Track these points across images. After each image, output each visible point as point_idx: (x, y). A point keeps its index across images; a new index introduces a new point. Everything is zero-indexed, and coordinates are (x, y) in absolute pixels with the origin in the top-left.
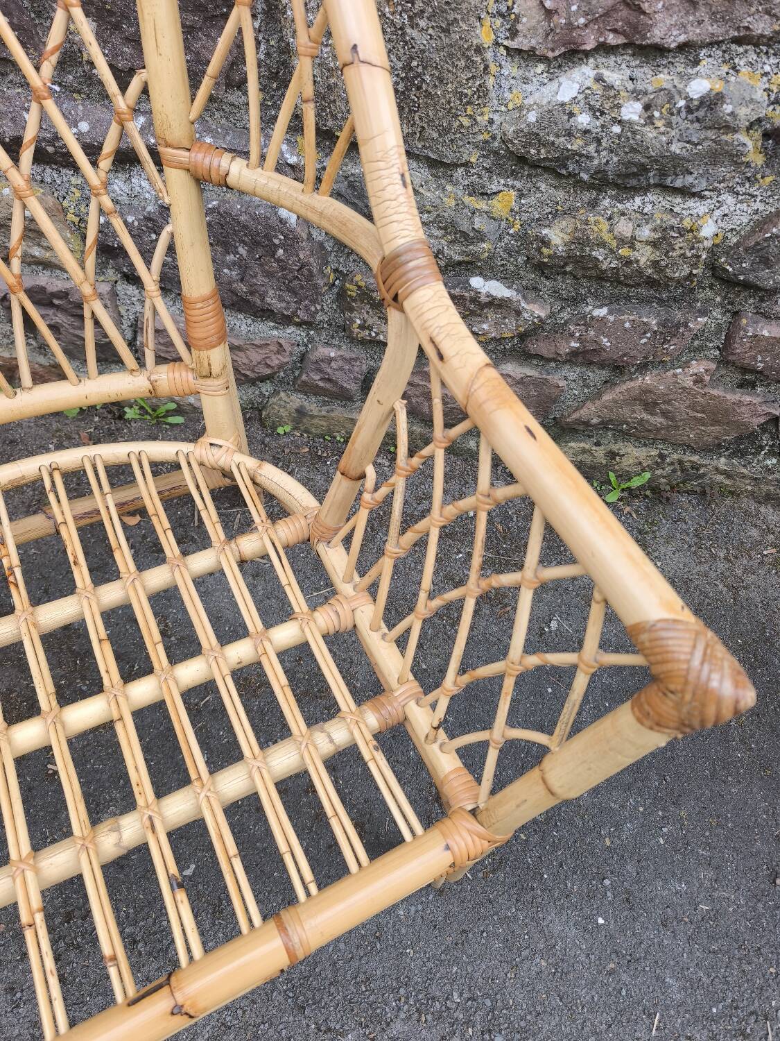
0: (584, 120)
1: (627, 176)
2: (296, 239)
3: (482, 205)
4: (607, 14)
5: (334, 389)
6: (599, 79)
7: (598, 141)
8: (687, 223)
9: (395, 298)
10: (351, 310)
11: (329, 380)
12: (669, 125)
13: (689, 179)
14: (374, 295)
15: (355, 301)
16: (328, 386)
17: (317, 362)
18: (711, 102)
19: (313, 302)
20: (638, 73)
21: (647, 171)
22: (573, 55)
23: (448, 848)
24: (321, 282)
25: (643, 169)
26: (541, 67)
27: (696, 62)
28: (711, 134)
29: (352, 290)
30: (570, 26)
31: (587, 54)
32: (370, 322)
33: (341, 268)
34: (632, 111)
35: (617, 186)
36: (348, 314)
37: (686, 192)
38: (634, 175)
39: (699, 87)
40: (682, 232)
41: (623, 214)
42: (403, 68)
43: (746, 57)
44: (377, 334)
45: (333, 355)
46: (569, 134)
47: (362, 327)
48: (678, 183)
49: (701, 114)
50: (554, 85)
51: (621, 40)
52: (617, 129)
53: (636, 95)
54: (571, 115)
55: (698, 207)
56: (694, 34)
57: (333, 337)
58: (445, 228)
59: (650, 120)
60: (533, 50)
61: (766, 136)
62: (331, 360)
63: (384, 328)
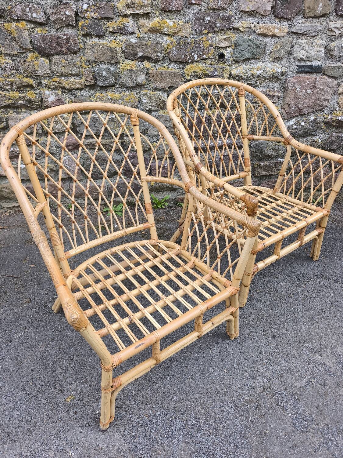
0: (295, 127)
1: (304, 134)
3: (279, 144)
4: (296, 111)
6: (296, 120)
7: (298, 130)
8: (316, 140)
9: (289, 143)
10: (255, 170)
12: (309, 124)
13: (314, 133)
18: (315, 120)
20: (302, 118)
21: (307, 132)
22: (292, 118)
25: (306, 132)
26: (286, 121)
27: (311, 115)
28: (316, 124)
29: (256, 166)
30: (291, 114)
31: (293, 117)
34: (303, 124)
35: (302, 136)
36: (255, 171)
37: (314, 135)
38: (305, 134)
39: (312, 118)
40: (315, 142)
41: (304, 141)
43: (318, 113)
46: (293, 129)
48: (313, 134)
49: (314, 122)
50: (289, 123)
51: (298, 114)
52: (301, 127)
53: (303, 121)
54: (293, 126)
55: (317, 137)
56: (309, 111)
58: (274, 149)
59: (306, 124)
60: (285, 118)
61: (325, 124)
63: (262, 172)
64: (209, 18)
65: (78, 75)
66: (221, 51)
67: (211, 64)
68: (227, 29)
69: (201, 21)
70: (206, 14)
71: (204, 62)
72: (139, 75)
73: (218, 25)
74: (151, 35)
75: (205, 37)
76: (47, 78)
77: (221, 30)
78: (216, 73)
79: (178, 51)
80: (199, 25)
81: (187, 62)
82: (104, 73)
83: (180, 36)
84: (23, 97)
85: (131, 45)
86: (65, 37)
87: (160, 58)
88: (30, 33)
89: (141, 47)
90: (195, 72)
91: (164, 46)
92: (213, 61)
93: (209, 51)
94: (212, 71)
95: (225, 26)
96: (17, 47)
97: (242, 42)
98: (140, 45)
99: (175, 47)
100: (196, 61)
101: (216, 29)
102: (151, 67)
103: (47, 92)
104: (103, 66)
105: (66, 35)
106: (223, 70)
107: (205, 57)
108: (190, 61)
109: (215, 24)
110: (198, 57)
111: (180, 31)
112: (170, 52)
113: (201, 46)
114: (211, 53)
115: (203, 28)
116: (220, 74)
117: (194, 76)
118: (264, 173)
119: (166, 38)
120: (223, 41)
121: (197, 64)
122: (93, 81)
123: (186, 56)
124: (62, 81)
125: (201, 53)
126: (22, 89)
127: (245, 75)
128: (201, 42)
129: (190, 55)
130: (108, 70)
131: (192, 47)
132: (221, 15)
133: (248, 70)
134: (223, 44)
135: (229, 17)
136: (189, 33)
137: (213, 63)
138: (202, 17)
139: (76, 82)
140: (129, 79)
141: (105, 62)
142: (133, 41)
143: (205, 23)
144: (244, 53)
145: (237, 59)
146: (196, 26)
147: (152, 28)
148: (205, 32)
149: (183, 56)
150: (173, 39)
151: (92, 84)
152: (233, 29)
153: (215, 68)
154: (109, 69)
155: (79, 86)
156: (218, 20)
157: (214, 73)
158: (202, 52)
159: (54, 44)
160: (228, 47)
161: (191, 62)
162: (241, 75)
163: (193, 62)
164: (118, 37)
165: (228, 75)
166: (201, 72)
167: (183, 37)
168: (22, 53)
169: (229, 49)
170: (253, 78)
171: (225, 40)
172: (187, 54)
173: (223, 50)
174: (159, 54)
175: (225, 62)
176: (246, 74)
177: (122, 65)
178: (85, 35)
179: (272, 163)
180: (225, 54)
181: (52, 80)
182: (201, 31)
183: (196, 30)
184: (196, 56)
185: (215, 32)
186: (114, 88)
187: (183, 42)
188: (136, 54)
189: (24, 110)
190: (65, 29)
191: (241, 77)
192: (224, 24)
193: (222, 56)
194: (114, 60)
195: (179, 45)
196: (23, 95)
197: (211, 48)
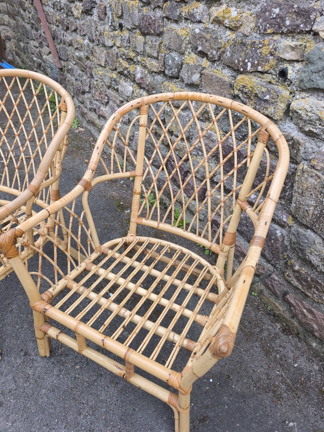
2: (277, 240)
5: (273, 290)
10: (287, 269)
11: (273, 286)
14: (294, 267)
15: (289, 267)
16: (272, 288)
17: (271, 278)
19: (277, 260)
23: (170, 375)
24: (281, 255)
29: (289, 263)
32: (290, 275)
33: (289, 255)
42: (320, 211)
44: (291, 280)
45: (276, 279)
47: (288, 275)
57: (280, 274)
58: (321, 259)
62: (275, 280)
63: (294, 279)
64: (277, 11)
65: (157, 58)
66: (286, 65)
67: (270, 82)
68: (301, 32)
69: (267, 13)
70: (275, 3)
71: (261, 76)
72: (194, 73)
73: (288, 23)
74: (217, 26)
75: (267, 39)
76: (142, 56)
77: (291, 32)
78: (267, 97)
79: (233, 53)
80: (264, 21)
81: (238, 70)
82: (170, 61)
83: (241, 32)
84: (127, 68)
85: (194, 36)
86: (154, 18)
87: (214, 58)
88: (140, 11)
89: (201, 39)
90: (244, 87)
91: (221, 43)
92: (274, 79)
93: (268, 61)
94: (263, 92)
95: (298, 26)
96: (131, 23)
97: (315, 58)
98: (201, 38)
99: (231, 46)
100: (248, 72)
101: (284, 28)
102: (207, 67)
103: (139, 68)
104: (174, 54)
105: (154, 16)
106: (278, 96)
107: (260, 69)
108: (242, 69)
109: (283, 19)
110: (252, 67)
111: (241, 25)
112: (224, 52)
113: (258, 51)
114: (269, 65)
115: (268, 25)
116: (273, 101)
117: (242, 92)
118: (295, 283)
119: (228, 32)
120: (289, 50)
121: (251, 76)
122: (164, 68)
123: (239, 61)
124: (147, 62)
125: (256, 62)
126: (129, 61)
127: (307, 115)
128: (261, 46)
129: (243, 61)
130: (173, 59)
131: (247, 51)
132: (296, 6)
133: (314, 108)
134: (289, 55)
135: (308, 11)
136: (249, 30)
137: (273, 82)
138: (269, 8)
139: (154, 65)
140: (186, 74)
141: (176, 51)
142: (197, 31)
143: (272, 17)
144: (314, 76)
145: (302, 85)
146: (261, 20)
147: (217, 17)
148: (269, 31)
149: (236, 61)
150: (233, 36)
151: (162, 70)
152: (312, 33)
153: (268, 89)
154: (175, 59)
155: (155, 70)
156: (290, 15)
157: (265, 97)
158: (258, 61)
159: (147, 24)
160: (297, 61)
161: (243, 71)
162: (300, 112)
163: (245, 72)
164: (189, 25)
165: (283, 106)
166: (251, 89)
167: (244, 34)
168: (134, 29)
169: (298, 66)
170: (320, 125)
171: (293, 48)
172: (240, 59)
173: (288, 65)
174: (214, 52)
175: (289, 85)
176: (309, 114)
177: (187, 57)
178: (168, 18)
179: (311, 278)
180: (290, 71)
181: (143, 58)
182: (265, 30)
183: (259, 27)
184: (249, 64)
185: (282, 33)
186: (177, 80)
187: (240, 42)
188: (197, 48)
189: (129, 80)
190: (157, 10)
191: (300, 115)
192: (298, 22)
193: (283, 74)
194: (181, 50)
195: (235, 46)
196: (127, 66)
197: (271, 57)
